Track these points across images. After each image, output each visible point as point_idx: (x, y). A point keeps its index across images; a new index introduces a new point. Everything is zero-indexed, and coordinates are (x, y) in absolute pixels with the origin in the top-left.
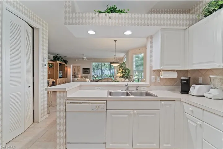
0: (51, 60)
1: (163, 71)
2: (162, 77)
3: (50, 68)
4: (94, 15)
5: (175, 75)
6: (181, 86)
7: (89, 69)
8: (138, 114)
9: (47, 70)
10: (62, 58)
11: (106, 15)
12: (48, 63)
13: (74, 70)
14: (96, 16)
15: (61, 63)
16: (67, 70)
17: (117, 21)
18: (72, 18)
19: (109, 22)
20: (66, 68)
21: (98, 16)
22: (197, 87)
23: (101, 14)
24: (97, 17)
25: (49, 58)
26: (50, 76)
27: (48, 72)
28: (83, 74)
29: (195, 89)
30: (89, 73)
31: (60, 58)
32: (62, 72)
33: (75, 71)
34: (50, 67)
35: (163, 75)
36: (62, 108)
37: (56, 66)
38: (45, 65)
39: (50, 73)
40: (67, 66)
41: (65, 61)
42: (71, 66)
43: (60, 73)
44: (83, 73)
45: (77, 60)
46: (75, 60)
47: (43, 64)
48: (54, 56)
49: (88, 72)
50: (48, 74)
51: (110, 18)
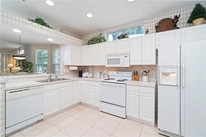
1: (71, 66)
2: (70, 69)
5: (76, 68)
6: (79, 74)
8: (62, 90)
14: (29, 23)
19: (41, 31)
22: (85, 73)
24: (31, 24)
29: (85, 75)
35: (72, 68)
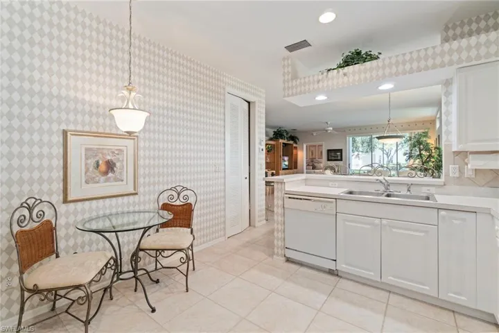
0: (271, 139)
3: (268, 151)
4: (320, 77)
7: (341, 151)
9: (264, 156)
10: (287, 134)
11: (338, 72)
12: (266, 144)
13: (312, 155)
14: (323, 78)
15: (285, 141)
16: (297, 155)
17: (357, 77)
18: (292, 87)
19: (343, 82)
20: (294, 151)
21: (327, 76)
23: (330, 73)
25: (267, 135)
26: (268, 166)
27: (266, 159)
28: (329, 162)
30: (341, 160)
31: (285, 134)
32: (289, 160)
33: (314, 156)
34: (270, 150)
36: (280, 202)
37: (278, 148)
38: (262, 150)
39: (268, 161)
40: (296, 148)
41: (293, 138)
42: (305, 146)
43: (285, 161)
44: (328, 160)
45: (315, 134)
46: (313, 134)
47: (259, 149)
48: (274, 132)
49: (339, 158)
50: (266, 163)
51: (345, 75)
